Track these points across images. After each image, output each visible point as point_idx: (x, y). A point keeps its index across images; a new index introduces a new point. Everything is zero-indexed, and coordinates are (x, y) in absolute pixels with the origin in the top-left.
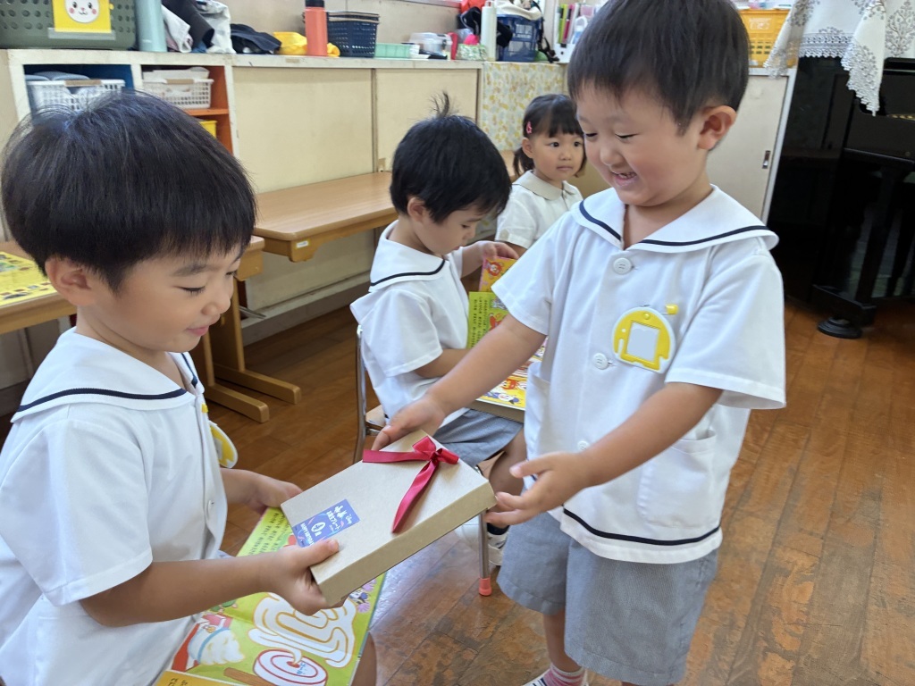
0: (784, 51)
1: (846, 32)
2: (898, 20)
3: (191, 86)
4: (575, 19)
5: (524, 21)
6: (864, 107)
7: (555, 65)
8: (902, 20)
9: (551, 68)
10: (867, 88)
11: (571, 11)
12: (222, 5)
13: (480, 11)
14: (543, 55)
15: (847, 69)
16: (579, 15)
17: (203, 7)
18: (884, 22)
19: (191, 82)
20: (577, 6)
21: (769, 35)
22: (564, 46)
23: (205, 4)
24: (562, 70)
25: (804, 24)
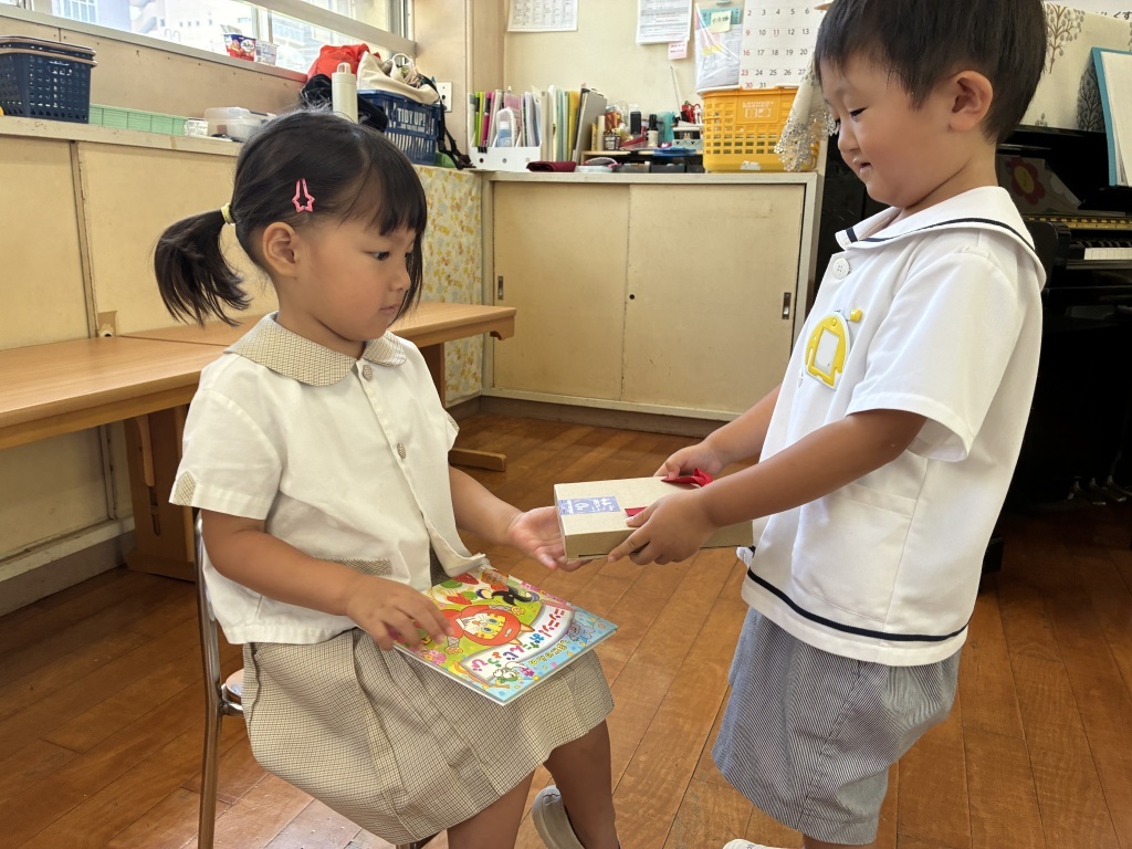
4: (496, 113)
5: (412, 105)
7: (465, 172)
9: (460, 177)
11: (489, 101)
13: (330, 81)
14: (446, 158)
16: (502, 106)
20: (498, 94)
21: (773, 126)
22: (483, 150)
24: (479, 180)
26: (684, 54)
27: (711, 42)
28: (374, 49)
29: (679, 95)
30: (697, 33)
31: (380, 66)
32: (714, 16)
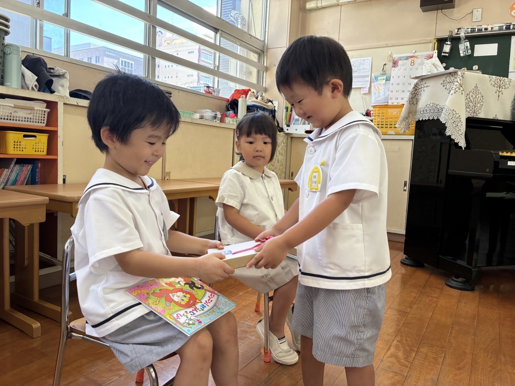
0: (407, 118)
1: (441, 104)
2: (472, 96)
3: (33, 111)
5: (264, 109)
6: (457, 144)
7: (282, 133)
8: (474, 96)
10: (458, 134)
12: (64, 71)
13: (238, 101)
15: (443, 122)
17: (52, 71)
18: (463, 97)
19: (32, 109)
22: (288, 126)
23: (53, 69)
25: (416, 104)
26: (367, 92)
27: (378, 87)
28: (252, 90)
29: (365, 106)
30: (372, 84)
31: (254, 96)
32: (379, 78)
